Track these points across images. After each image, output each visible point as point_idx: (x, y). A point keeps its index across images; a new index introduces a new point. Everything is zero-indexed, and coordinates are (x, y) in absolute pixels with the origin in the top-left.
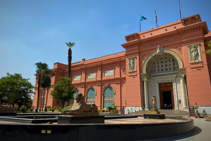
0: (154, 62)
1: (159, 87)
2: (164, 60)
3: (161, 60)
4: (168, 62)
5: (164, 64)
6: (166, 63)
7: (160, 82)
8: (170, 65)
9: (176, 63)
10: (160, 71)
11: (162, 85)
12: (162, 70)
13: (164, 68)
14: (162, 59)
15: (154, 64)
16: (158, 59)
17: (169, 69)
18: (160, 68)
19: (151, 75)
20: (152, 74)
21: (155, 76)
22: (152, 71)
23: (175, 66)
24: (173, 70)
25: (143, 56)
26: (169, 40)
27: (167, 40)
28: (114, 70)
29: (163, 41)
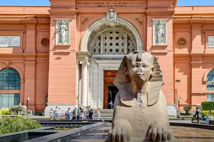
0: (100, 35)
1: (104, 77)
2: (114, 35)
3: (111, 35)
4: (120, 39)
5: (114, 42)
6: (118, 41)
7: (107, 69)
8: (123, 44)
9: (131, 43)
10: (108, 51)
11: (109, 74)
12: (111, 50)
13: (114, 47)
14: (111, 33)
15: (100, 39)
16: (107, 32)
17: (120, 51)
18: (108, 47)
19: (93, 56)
20: (95, 54)
21: (99, 59)
22: (95, 51)
23: (129, 47)
24: (126, 53)
25: (83, 21)
26: (128, 3)
27: (124, 3)
28: (22, 36)
29: (119, 4)
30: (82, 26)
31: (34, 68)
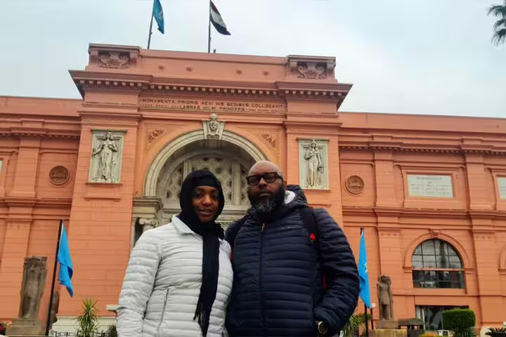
0: (182, 164)
2: (213, 166)
4: (225, 172)
6: (220, 177)
8: (230, 184)
14: (206, 159)
15: (180, 171)
16: (197, 157)
22: (168, 195)
23: (244, 190)
24: (237, 202)
25: (152, 135)
26: (247, 105)
27: (240, 105)
28: (6, 162)
29: (228, 105)
30: (149, 144)
31: (28, 231)
